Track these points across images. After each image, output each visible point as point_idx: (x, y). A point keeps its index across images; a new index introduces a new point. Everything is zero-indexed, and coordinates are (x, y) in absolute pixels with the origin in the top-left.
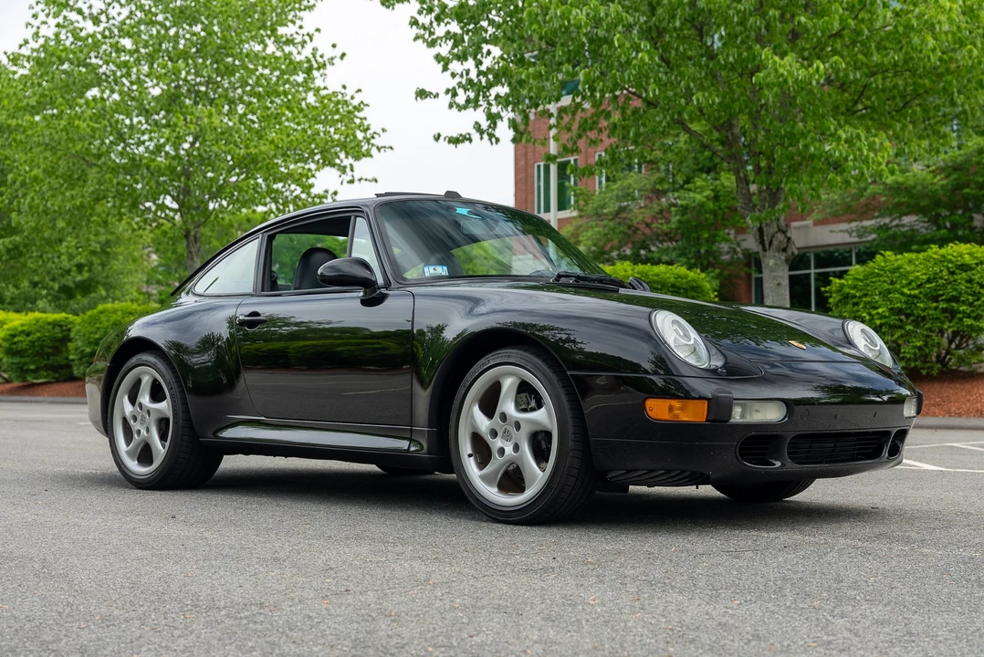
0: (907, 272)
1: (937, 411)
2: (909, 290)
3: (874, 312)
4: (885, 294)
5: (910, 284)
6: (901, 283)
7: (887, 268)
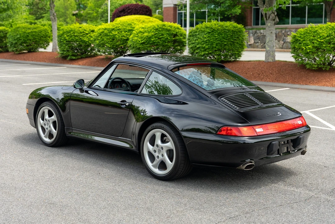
0: (320, 33)
1: (328, 84)
2: (320, 40)
3: (307, 47)
4: (311, 41)
5: (320, 37)
6: (317, 37)
7: (312, 31)
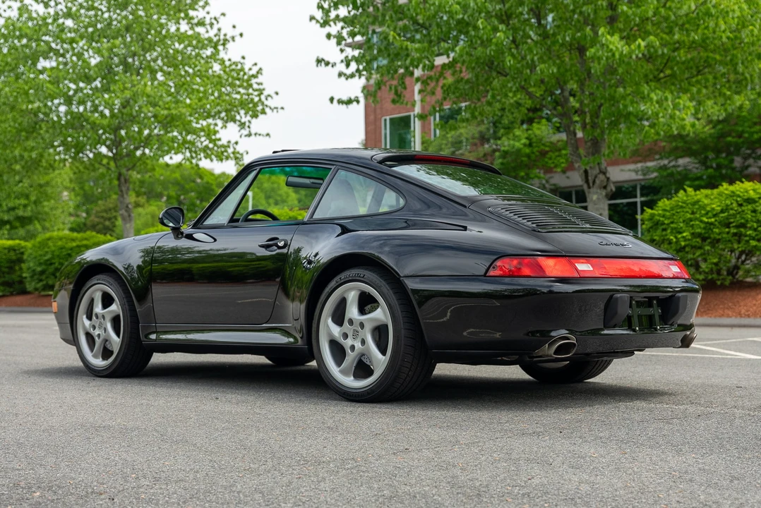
0: (705, 205)
1: (730, 313)
2: (707, 218)
3: (679, 236)
4: (687, 222)
5: (707, 214)
6: (701, 213)
7: (688, 202)
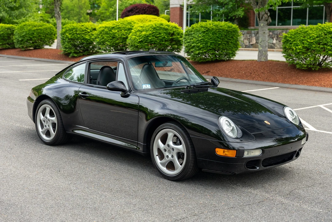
0: (310, 33)
3: (297, 47)
5: (310, 38)
6: (307, 37)
